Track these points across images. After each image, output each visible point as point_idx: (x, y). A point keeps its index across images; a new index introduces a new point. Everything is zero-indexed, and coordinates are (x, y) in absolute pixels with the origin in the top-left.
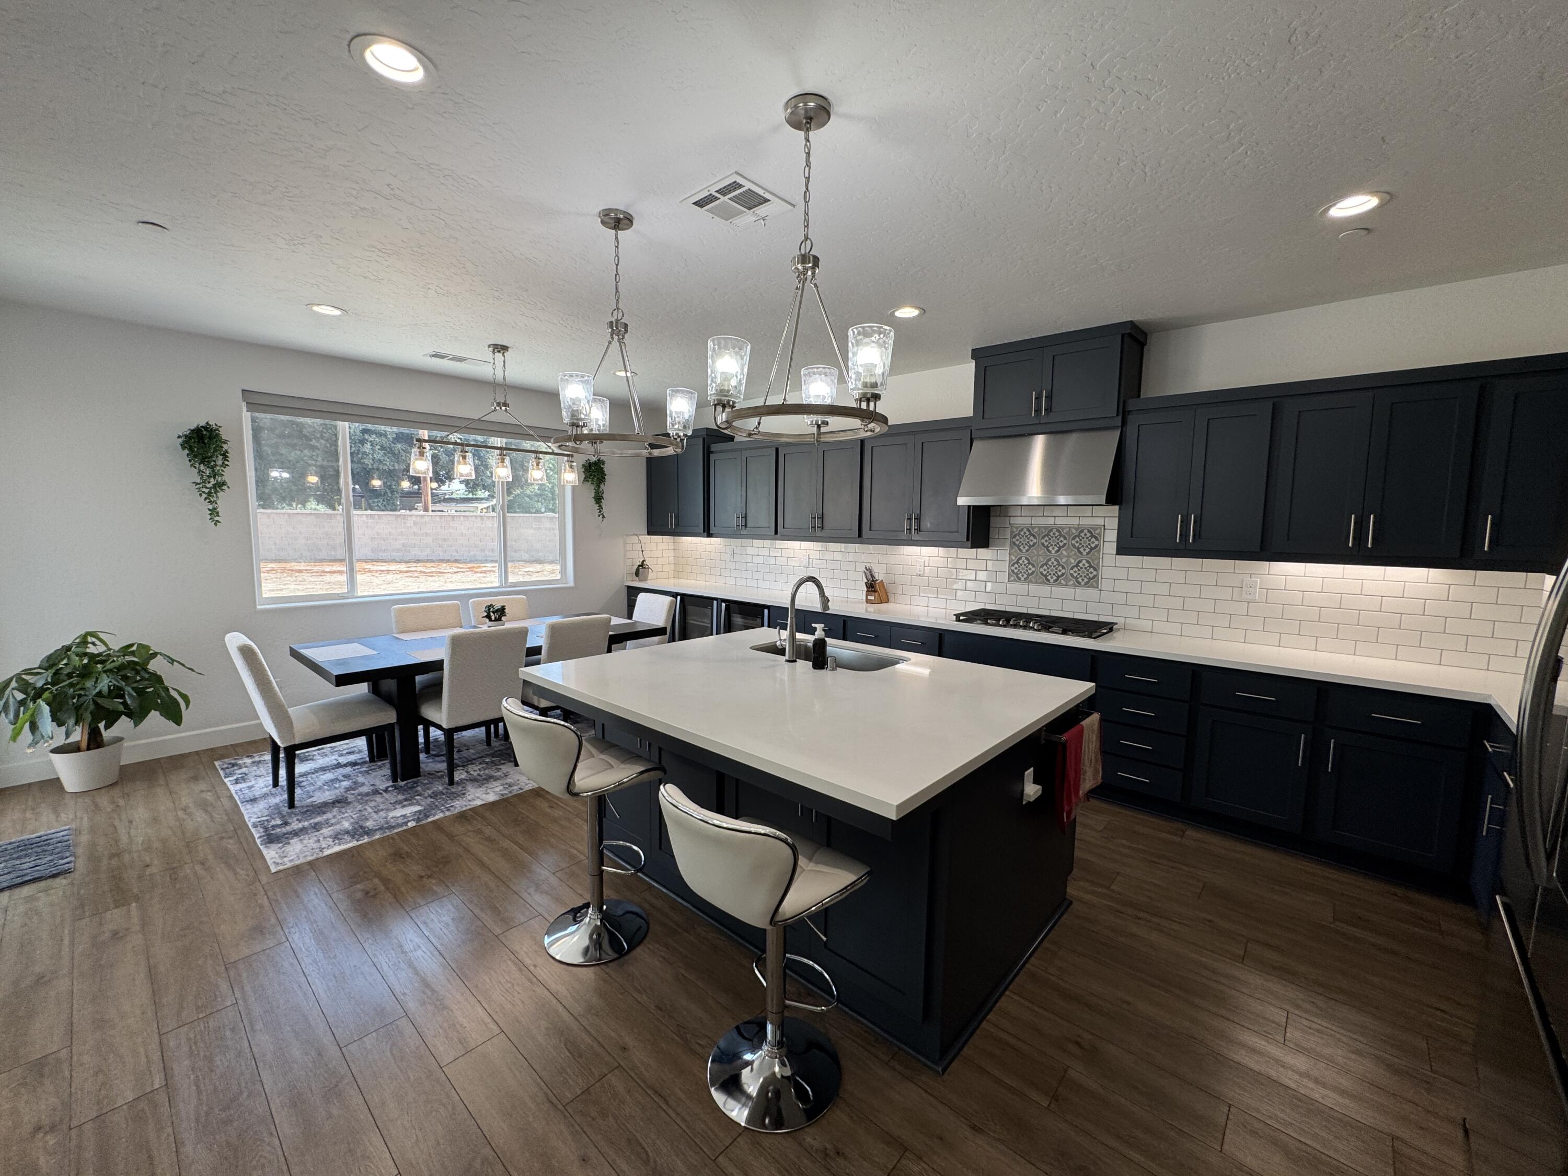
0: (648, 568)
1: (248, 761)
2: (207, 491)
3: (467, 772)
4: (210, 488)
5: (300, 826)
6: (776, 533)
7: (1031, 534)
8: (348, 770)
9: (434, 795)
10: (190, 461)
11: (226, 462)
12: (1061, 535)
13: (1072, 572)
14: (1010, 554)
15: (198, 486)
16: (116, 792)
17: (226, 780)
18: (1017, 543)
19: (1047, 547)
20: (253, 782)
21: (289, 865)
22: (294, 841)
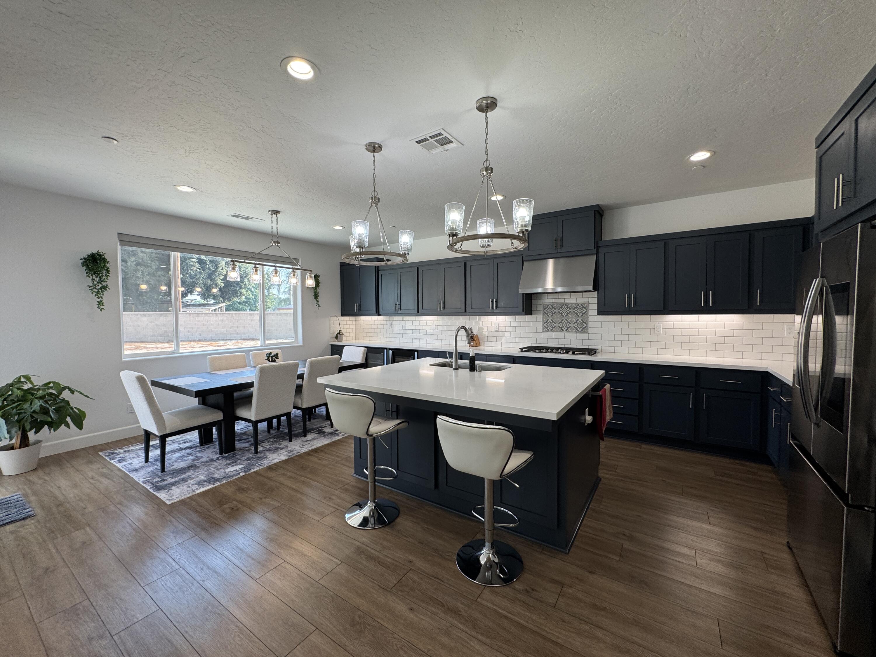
0: (343, 334)
1: (121, 451)
2: (96, 291)
3: (263, 447)
4: (98, 289)
5: (173, 480)
6: (418, 312)
7: (553, 308)
8: (188, 451)
9: (248, 459)
10: (87, 273)
11: (108, 274)
12: (568, 307)
13: (574, 325)
14: (543, 318)
15: (91, 288)
16: (40, 473)
17: (112, 461)
18: (546, 312)
19: (561, 314)
20: (130, 461)
21: (177, 500)
22: (174, 488)
